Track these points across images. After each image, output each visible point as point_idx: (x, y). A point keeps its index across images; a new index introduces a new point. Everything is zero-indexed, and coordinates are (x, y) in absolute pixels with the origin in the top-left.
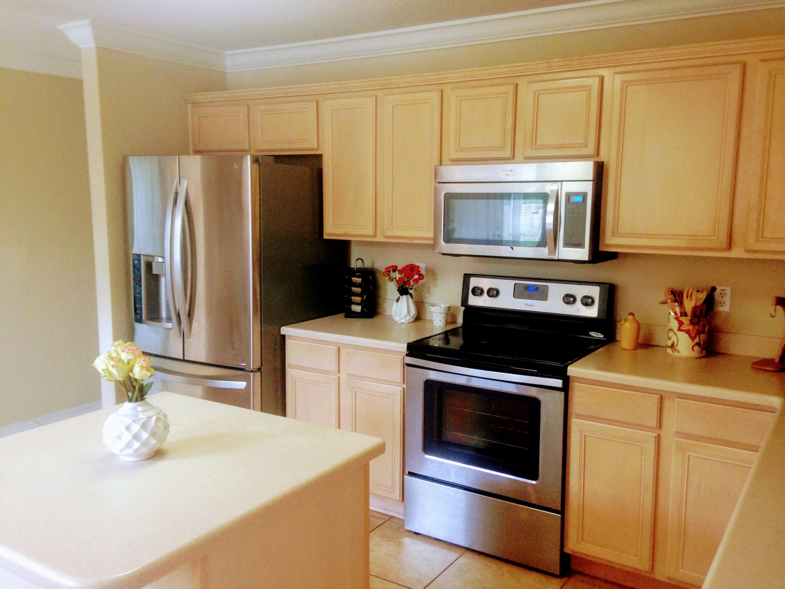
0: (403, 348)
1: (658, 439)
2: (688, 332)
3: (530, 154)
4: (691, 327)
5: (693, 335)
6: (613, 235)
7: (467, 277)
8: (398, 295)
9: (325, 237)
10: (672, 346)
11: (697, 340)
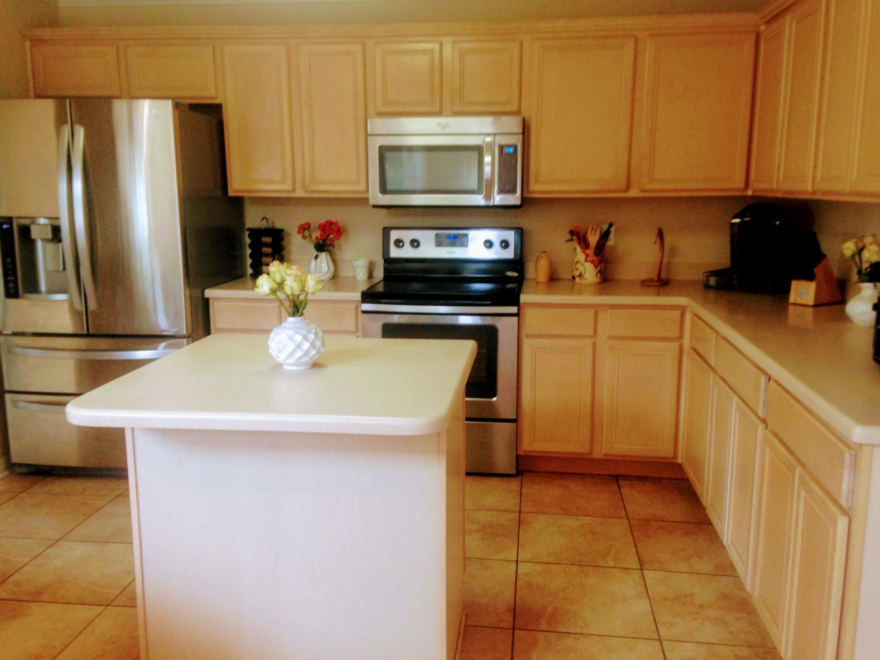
0: (358, 296)
1: (594, 345)
2: (592, 262)
3: (457, 109)
4: (594, 258)
5: (596, 264)
6: (536, 181)
7: (386, 231)
8: (316, 253)
9: (231, 194)
10: (580, 275)
11: (599, 268)
